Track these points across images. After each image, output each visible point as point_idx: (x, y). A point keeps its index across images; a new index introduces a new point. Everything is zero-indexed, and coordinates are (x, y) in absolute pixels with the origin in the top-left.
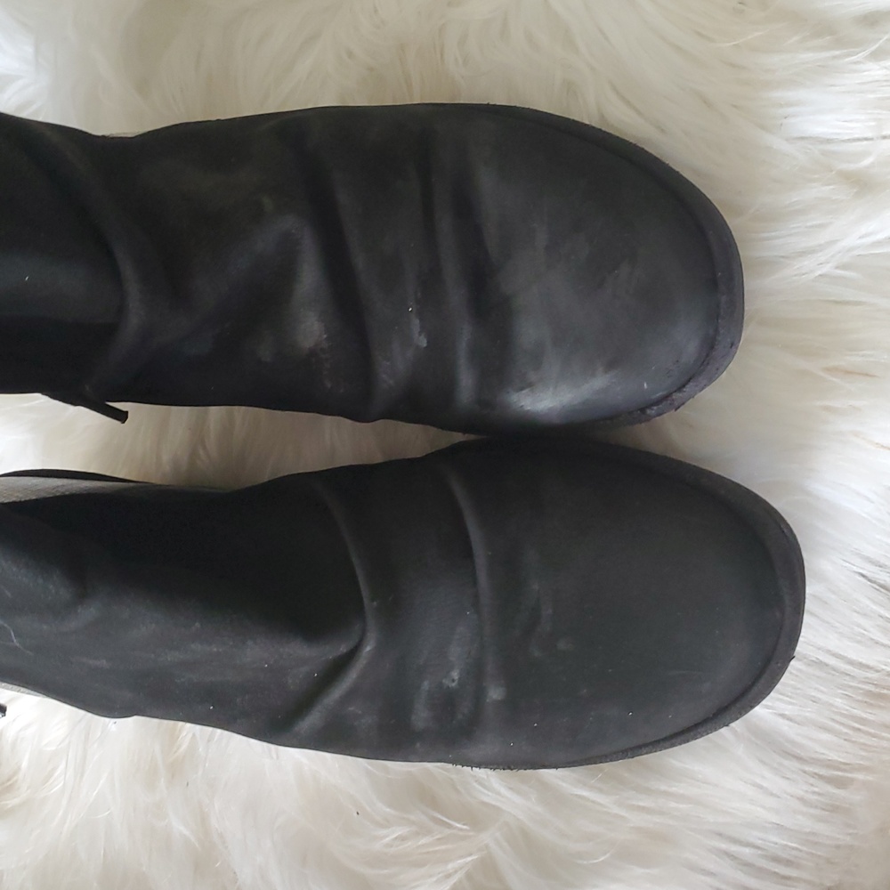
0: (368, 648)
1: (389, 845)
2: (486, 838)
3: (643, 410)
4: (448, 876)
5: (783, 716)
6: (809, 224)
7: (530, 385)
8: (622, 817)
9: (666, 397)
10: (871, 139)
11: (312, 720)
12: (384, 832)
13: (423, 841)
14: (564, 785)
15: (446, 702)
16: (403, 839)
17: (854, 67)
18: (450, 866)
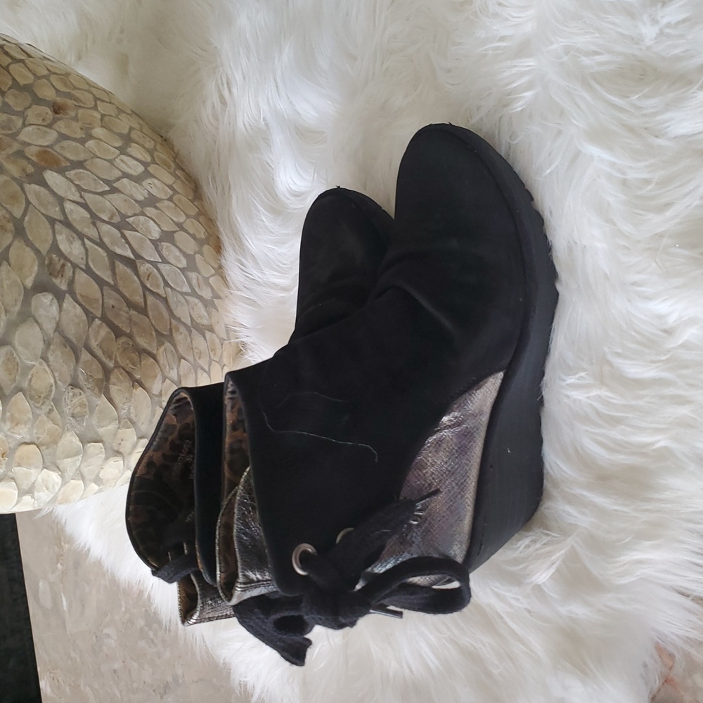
1: (521, 552)
2: (570, 542)
8: (637, 517)
12: (518, 545)
13: (538, 545)
16: (528, 547)
18: (553, 558)
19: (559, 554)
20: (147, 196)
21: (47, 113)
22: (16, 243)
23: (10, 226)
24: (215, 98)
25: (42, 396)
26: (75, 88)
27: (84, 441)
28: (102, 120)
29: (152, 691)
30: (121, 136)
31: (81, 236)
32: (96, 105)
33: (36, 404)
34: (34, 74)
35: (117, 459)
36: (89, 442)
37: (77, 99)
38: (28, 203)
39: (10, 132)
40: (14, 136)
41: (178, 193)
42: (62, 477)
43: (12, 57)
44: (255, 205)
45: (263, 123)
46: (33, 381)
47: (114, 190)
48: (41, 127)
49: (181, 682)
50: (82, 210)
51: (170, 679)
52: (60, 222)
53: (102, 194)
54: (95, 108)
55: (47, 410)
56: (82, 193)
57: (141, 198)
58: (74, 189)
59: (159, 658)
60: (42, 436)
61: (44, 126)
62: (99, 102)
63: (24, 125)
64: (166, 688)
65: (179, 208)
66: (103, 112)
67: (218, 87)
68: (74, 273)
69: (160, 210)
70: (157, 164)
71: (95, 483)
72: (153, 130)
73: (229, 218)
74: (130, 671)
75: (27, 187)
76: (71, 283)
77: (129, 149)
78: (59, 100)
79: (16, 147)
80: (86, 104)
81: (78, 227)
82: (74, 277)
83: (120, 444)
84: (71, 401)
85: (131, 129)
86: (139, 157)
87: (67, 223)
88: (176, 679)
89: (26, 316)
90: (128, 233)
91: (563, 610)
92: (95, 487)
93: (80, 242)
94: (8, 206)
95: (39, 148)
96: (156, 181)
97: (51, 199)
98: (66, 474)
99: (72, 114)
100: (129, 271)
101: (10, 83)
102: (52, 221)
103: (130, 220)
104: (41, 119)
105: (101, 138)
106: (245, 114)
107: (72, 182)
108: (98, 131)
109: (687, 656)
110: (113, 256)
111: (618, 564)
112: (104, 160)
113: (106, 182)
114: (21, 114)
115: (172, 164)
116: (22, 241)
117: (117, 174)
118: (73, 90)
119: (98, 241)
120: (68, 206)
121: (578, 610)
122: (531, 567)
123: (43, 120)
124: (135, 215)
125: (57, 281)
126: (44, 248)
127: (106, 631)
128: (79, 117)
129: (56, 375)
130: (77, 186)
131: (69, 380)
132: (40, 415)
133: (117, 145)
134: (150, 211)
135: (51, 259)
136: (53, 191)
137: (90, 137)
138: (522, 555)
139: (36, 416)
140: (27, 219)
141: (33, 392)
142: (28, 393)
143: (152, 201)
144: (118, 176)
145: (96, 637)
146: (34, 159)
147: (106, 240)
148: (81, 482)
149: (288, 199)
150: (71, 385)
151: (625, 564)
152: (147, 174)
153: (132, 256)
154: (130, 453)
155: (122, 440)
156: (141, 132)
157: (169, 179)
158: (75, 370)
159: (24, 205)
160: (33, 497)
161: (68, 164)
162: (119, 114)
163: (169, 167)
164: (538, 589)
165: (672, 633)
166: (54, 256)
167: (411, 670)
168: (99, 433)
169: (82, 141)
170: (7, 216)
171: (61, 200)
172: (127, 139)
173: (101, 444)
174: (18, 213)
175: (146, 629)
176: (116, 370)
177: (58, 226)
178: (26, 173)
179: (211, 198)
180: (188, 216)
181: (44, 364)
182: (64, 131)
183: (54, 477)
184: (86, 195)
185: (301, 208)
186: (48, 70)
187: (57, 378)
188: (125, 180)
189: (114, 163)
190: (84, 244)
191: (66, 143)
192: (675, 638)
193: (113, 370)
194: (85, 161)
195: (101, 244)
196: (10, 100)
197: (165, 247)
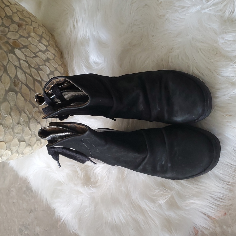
0: (148, 156)
1: (156, 193)
2: (172, 192)
3: (195, 121)
4: (166, 199)
5: (220, 173)
6: (224, 91)
7: (176, 116)
8: (193, 189)
9: (198, 119)
10: (234, 77)
11: (141, 167)
12: (155, 191)
13: (162, 192)
14: (185, 184)
15: (162, 166)
16: (159, 192)
17: (232, 65)
18: (166, 197)
19: (168, 196)
20: (46, 58)
21: (16, 27)
22: (4, 74)
23: (2, 68)
24: (72, 25)
25: (8, 126)
26: (25, 17)
27: (20, 141)
28: (34, 29)
29: (26, 211)
30: (39, 36)
31: (25, 73)
32: (32, 24)
33: (6, 129)
34: (12, 11)
35: (29, 147)
36: (21, 142)
37: (26, 22)
38: (9, 60)
39: (4, 34)
40: (5, 35)
41: (56, 57)
42: (12, 152)
43: (5, 4)
44: (82, 65)
45: (87, 38)
46: (6, 121)
47: (36, 56)
48: (14, 32)
49: (36, 210)
50: (26, 63)
51: (33, 208)
52: (19, 67)
53: (33, 57)
54: (31, 25)
55: (9, 131)
56: (26, 57)
57: (45, 59)
58: (23, 55)
59: (30, 201)
60: (7, 140)
61: (15, 32)
62: (33, 23)
63: (9, 31)
64: (31, 211)
65: (56, 62)
66: (34, 27)
67: (73, 22)
68: (22, 85)
69: (50, 63)
70: (50, 46)
71: (21, 154)
72: (49, 32)
73: (72, 67)
74: (19, 203)
75: (9, 54)
76: (21, 89)
77: (42, 41)
78: (20, 22)
79: (6, 40)
80: (28, 23)
81: (24, 70)
82: (22, 87)
83: (31, 142)
84: (17, 128)
85: (43, 32)
86: (45, 44)
87: (21, 68)
88: (35, 209)
89: (5, 100)
90: (40, 72)
91: (167, 213)
92: (21, 155)
93: (24, 75)
94: (2, 61)
95: (13, 40)
96: (49, 52)
97: (16, 59)
98: (13, 152)
99: (24, 27)
100: (39, 85)
101: (5, 15)
102: (16, 67)
103: (41, 67)
104: (14, 29)
105: (33, 37)
106: (81, 33)
107: (23, 53)
108: (32, 34)
109: (202, 232)
110: (35, 80)
111: (186, 203)
112: (34, 45)
113: (34, 53)
114: (8, 27)
115: (55, 45)
116: (6, 74)
117: (38, 50)
118: (25, 18)
119: (30, 74)
120: (22, 62)
121: (172, 214)
122: (158, 198)
123: (15, 30)
124: (42, 65)
125: (16, 88)
126: (13, 76)
127: (12, 189)
128: (26, 29)
129: (13, 120)
130: (25, 55)
131: (17, 122)
132: (7, 133)
133: (38, 39)
134: (47, 64)
135: (15, 80)
136: (17, 56)
137: (30, 36)
138: (157, 194)
139: (5, 133)
140: (8, 66)
141: (6, 125)
142: (4, 125)
143: (48, 60)
144: (38, 51)
145: (8, 190)
146: (12, 44)
147: (33, 74)
148: (17, 154)
149: (93, 64)
150: (17, 123)
151: (188, 203)
152: (47, 50)
153: (40, 80)
154: (34, 145)
155: (31, 141)
156: (46, 34)
157: (53, 52)
158: (20, 118)
159: (7, 61)
160: (1, 158)
161: (22, 46)
162: (39, 27)
163: (54, 47)
164: (160, 205)
165: (199, 225)
166: (16, 79)
167: (115, 221)
168: (25, 139)
169: (27, 38)
170: (2, 65)
171: (19, 59)
172: (41, 37)
173: (25, 142)
174: (5, 64)
175: (26, 191)
176: (32, 119)
177: (18, 69)
178: (8, 49)
179: (66, 59)
180: (59, 65)
181: (10, 116)
182: (21, 34)
183: (9, 152)
184: (27, 58)
185: (97, 68)
186: (17, 10)
187: (13, 121)
188: (40, 53)
189: (37, 46)
190: (26, 75)
191: (22, 38)
192: (200, 226)
193: (31, 118)
194: (28, 45)
195: (31, 75)
196: (4, 22)
197: (51, 76)
